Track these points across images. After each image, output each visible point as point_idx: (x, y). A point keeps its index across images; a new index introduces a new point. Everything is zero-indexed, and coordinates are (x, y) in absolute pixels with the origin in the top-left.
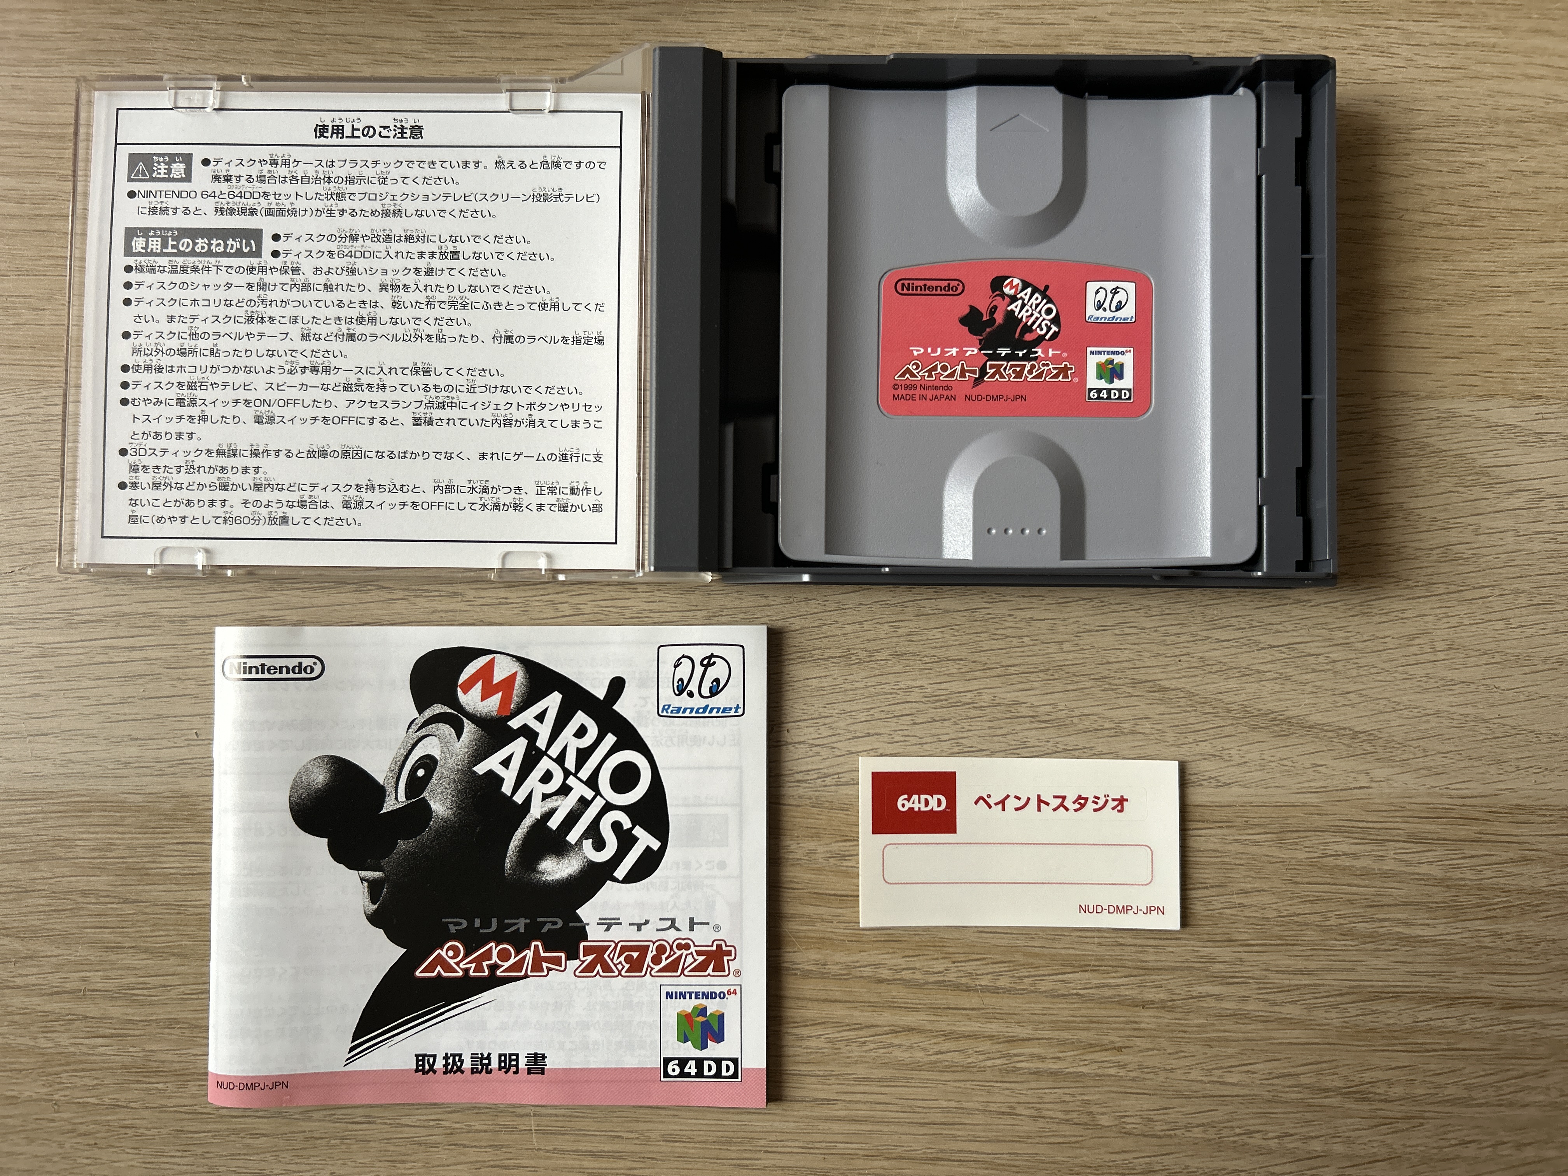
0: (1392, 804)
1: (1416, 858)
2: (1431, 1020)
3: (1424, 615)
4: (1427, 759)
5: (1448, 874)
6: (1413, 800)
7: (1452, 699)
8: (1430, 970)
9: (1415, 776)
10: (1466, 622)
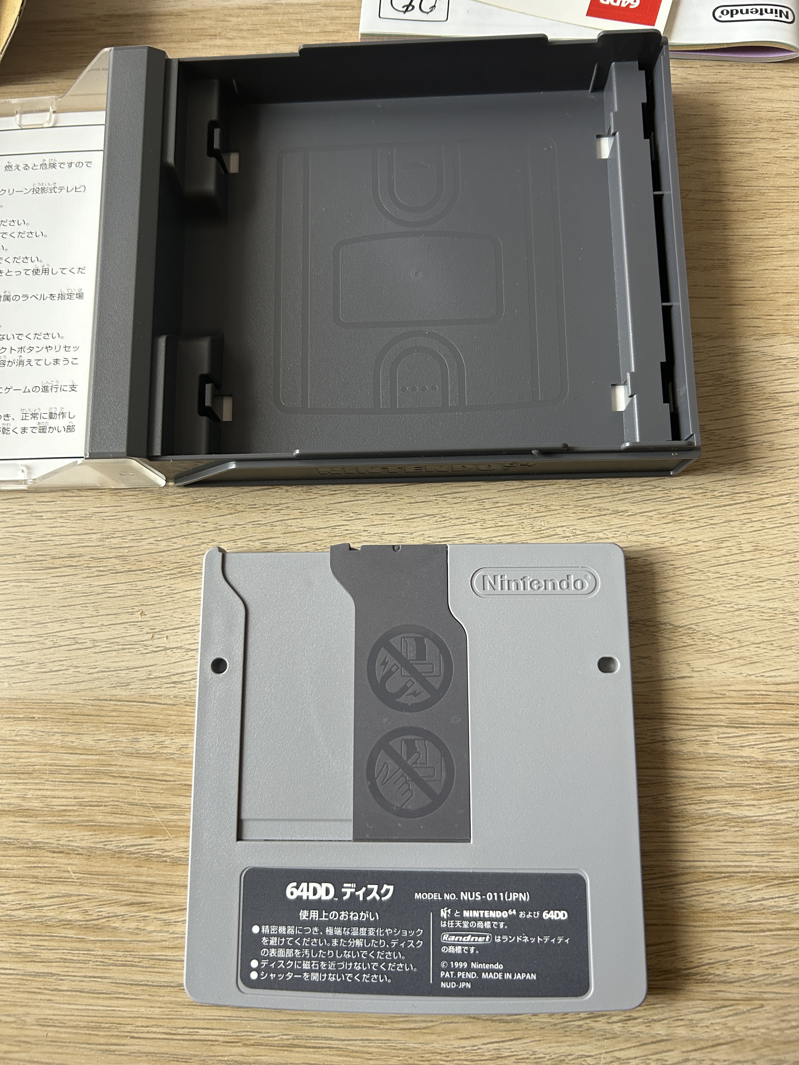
0: (712, 692)
1: (738, 742)
2: (764, 899)
3: (731, 521)
4: (742, 650)
5: (769, 756)
6: (732, 688)
7: (761, 594)
8: (760, 849)
9: (732, 665)
10: (768, 526)
